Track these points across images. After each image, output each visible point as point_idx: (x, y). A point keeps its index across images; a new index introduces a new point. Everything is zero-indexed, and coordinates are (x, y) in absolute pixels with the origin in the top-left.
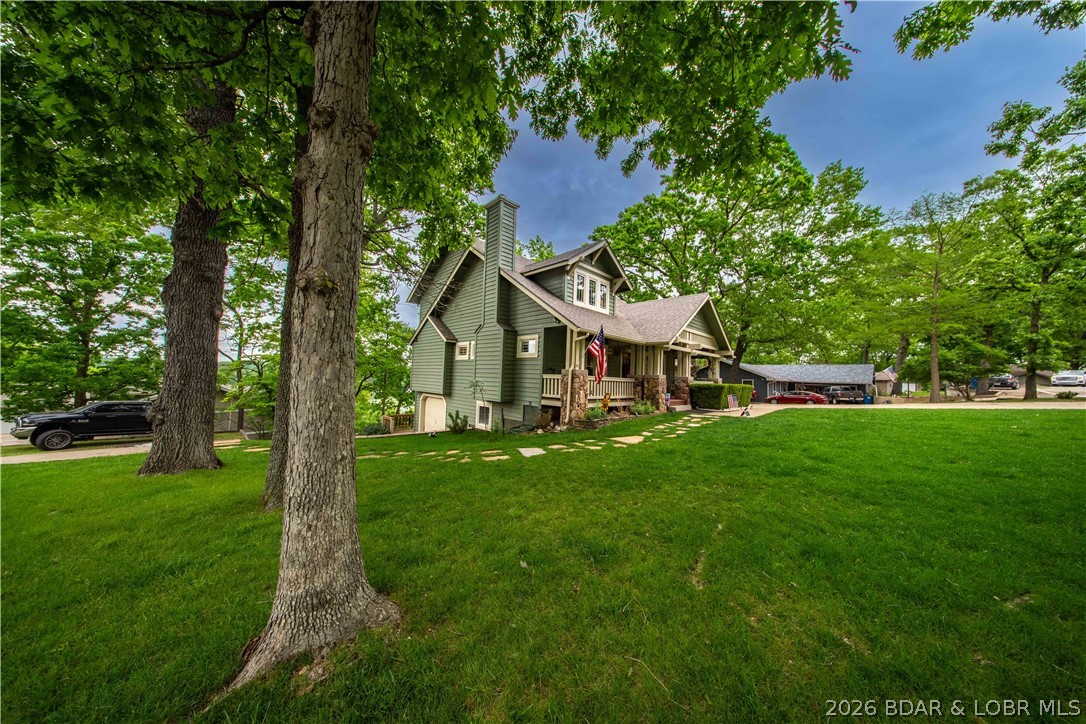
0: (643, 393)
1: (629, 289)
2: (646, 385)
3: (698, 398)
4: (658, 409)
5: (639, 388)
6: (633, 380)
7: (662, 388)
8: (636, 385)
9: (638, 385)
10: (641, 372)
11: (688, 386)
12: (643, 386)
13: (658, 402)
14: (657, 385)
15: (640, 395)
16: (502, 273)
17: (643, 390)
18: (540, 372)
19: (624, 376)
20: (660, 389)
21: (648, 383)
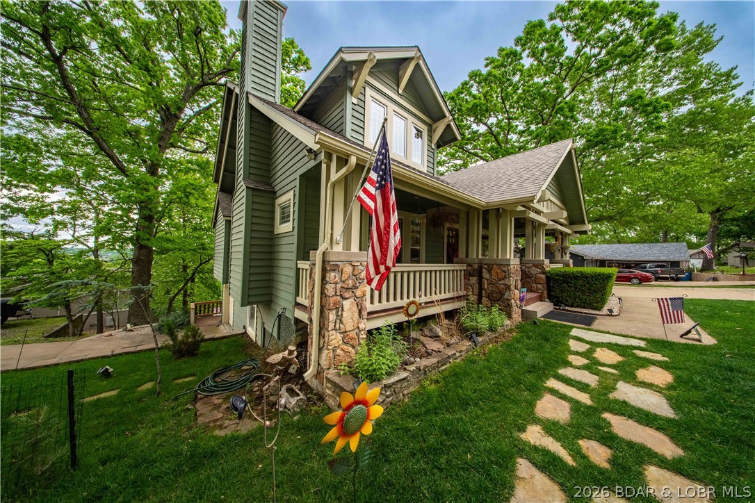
0: (481, 289)
1: (456, 139)
2: (486, 275)
3: (562, 291)
4: (509, 316)
5: (474, 280)
6: (464, 267)
7: (514, 280)
8: (468, 275)
9: (471, 275)
10: (476, 254)
11: (544, 272)
12: (481, 278)
13: (509, 306)
14: (507, 275)
15: (476, 290)
16: (253, 101)
17: (480, 283)
18: (294, 256)
19: (450, 261)
20: (512, 282)
21: (490, 271)
